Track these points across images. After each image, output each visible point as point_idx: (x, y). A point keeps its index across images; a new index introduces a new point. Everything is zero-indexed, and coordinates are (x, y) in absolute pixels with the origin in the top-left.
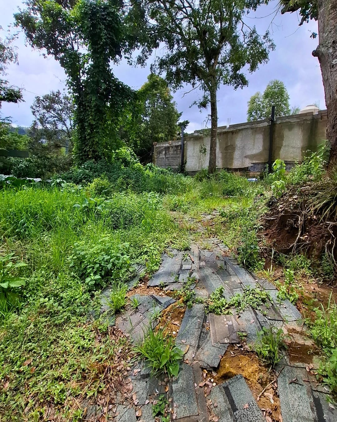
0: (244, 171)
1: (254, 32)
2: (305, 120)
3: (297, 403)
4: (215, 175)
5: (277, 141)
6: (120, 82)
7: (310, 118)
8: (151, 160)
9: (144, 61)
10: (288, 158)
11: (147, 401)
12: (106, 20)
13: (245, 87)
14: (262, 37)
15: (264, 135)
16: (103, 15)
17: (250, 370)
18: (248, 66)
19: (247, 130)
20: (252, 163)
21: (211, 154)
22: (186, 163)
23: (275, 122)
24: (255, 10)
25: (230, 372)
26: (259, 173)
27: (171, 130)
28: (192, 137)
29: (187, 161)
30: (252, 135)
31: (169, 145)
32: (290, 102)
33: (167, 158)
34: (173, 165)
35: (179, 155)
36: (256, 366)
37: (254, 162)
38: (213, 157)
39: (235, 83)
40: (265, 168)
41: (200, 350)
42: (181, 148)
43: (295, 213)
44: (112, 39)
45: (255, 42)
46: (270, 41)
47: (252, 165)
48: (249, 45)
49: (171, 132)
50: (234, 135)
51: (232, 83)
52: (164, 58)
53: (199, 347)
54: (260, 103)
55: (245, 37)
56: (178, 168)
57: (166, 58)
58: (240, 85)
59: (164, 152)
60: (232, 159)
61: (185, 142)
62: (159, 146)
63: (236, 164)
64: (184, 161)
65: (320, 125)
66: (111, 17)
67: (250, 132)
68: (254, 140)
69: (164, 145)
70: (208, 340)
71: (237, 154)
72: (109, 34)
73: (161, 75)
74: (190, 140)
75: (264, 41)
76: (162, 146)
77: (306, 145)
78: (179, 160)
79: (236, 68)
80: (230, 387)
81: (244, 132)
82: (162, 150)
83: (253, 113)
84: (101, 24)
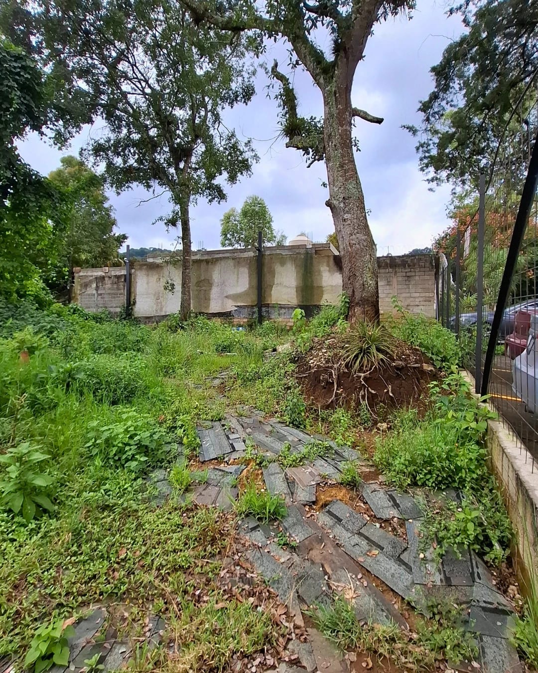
0: (225, 316)
1: (233, 135)
2: (298, 253)
3: (379, 502)
4: (190, 323)
5: (267, 278)
6: (33, 170)
7: (303, 251)
8: (70, 296)
9: (66, 140)
10: (281, 301)
11: (268, 542)
12: (20, 76)
13: (223, 202)
14: (243, 144)
15: (250, 268)
16: (15, 68)
17: (342, 494)
18: (225, 175)
19: (226, 260)
20: (236, 306)
21: (183, 293)
22: (134, 303)
23: (263, 253)
24: (232, 107)
25: (327, 501)
26: (246, 320)
27: (105, 249)
28: (145, 265)
29: (137, 300)
30: (235, 266)
31: (104, 274)
32: (274, 225)
33: (101, 294)
34: (112, 307)
35: (122, 291)
36: (344, 491)
37: (239, 304)
38: (186, 297)
39: (210, 195)
40: (254, 313)
41: (295, 495)
42: (125, 280)
43: (328, 367)
44: (28, 106)
45: (234, 147)
46: (252, 150)
47: (236, 308)
48: (226, 149)
49: (105, 252)
50: (210, 266)
51: (205, 194)
52: (102, 141)
53: (292, 493)
54: (236, 222)
55: (222, 138)
56: (121, 312)
57: (104, 142)
58: (216, 199)
59: (94, 285)
60: (207, 299)
61: (133, 271)
62: (85, 274)
63: (214, 307)
64: (132, 299)
65: (315, 262)
66: (29, 74)
67: (231, 262)
68: (238, 275)
69: (95, 274)
70: (297, 487)
71: (214, 292)
72: (25, 98)
73: (98, 166)
74: (141, 269)
75: (246, 149)
76: (90, 274)
77: (301, 285)
78: (123, 299)
79: (211, 177)
80: (331, 510)
81: (223, 263)
82: (91, 282)
83: (228, 236)
84: (11, 81)
